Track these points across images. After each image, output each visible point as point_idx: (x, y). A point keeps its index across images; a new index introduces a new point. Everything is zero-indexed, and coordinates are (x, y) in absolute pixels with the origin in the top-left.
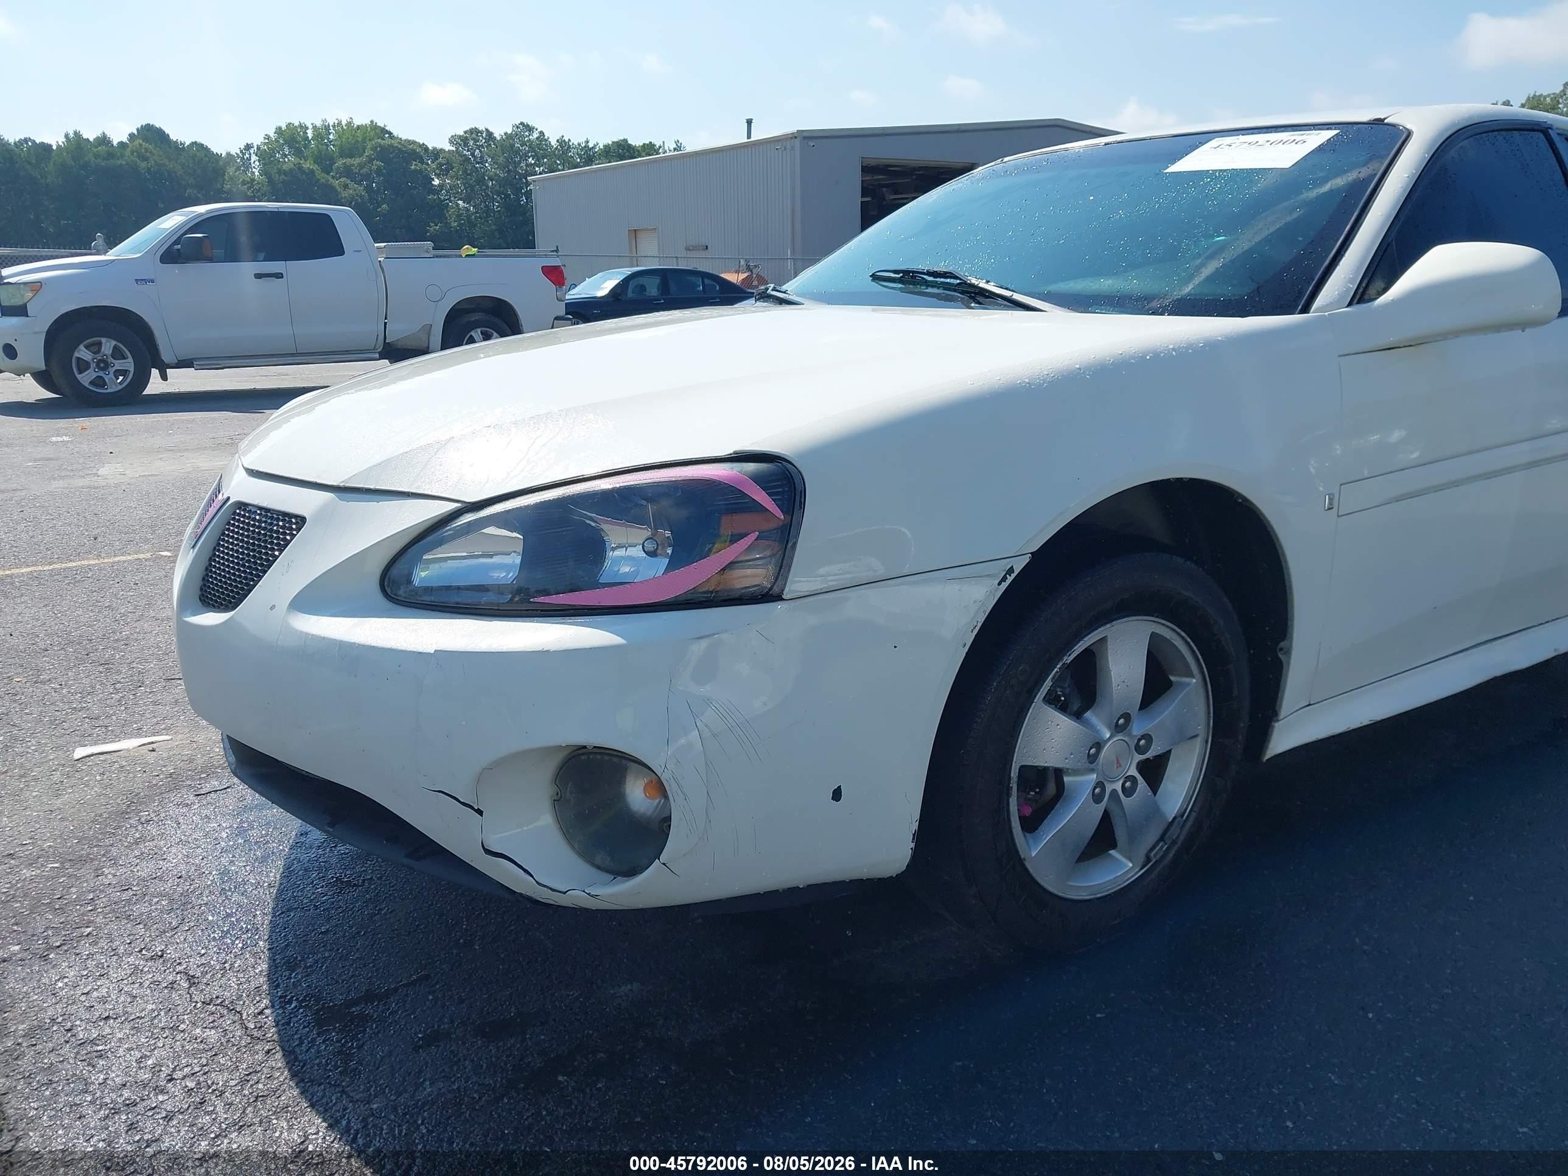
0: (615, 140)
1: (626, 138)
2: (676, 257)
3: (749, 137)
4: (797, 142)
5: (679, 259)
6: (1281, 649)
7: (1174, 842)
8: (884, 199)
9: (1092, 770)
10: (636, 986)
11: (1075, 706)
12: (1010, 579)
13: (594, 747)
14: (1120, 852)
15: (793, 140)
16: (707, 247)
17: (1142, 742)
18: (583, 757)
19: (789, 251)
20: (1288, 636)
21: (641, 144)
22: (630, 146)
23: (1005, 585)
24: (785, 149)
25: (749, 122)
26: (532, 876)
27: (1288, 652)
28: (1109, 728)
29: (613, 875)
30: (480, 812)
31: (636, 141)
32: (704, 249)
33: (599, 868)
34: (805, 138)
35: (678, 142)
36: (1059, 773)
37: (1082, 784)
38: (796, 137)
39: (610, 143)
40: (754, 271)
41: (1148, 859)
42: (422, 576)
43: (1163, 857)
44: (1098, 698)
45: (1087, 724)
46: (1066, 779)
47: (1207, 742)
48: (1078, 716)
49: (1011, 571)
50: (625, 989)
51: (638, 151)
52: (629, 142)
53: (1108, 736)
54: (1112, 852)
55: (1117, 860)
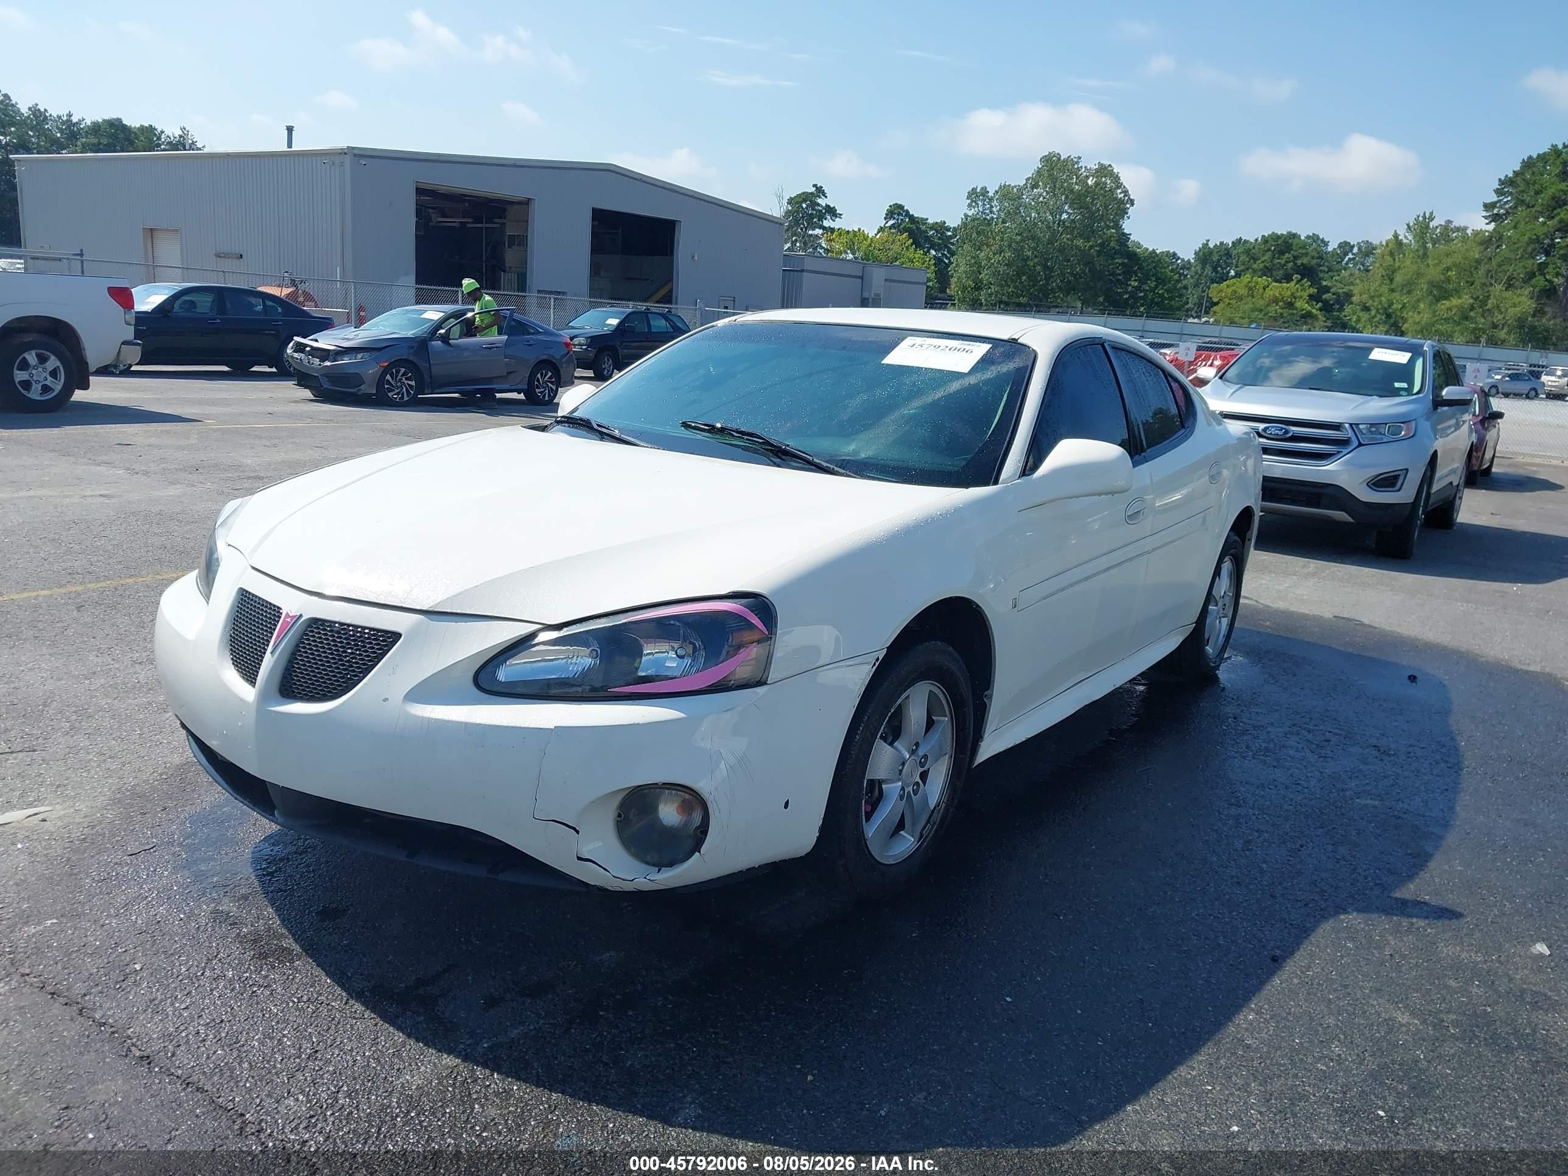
0: (107, 118)
1: (120, 117)
2: (223, 272)
3: (290, 145)
4: (347, 160)
5: (227, 274)
6: (986, 696)
7: (935, 823)
8: (430, 220)
9: (899, 780)
10: (613, 953)
11: (890, 740)
12: (877, 664)
13: (664, 784)
14: (906, 832)
15: (342, 156)
16: (241, 255)
17: (923, 760)
18: (645, 791)
19: (338, 268)
20: (991, 687)
21: (138, 126)
22: (125, 128)
23: (875, 668)
24: (333, 164)
25: (290, 130)
26: (608, 872)
27: (990, 697)
28: (909, 752)
29: (657, 866)
30: (578, 832)
31: (132, 121)
32: (237, 258)
33: (648, 863)
34: (355, 155)
35: (185, 129)
36: (880, 782)
37: (893, 789)
38: (346, 153)
39: (100, 120)
40: (301, 287)
41: (921, 835)
42: (502, 675)
43: (929, 833)
44: (903, 733)
45: (896, 749)
46: (883, 786)
47: (951, 757)
48: (891, 744)
49: (878, 658)
50: (606, 956)
51: (135, 133)
52: (124, 122)
53: (908, 757)
54: (902, 832)
55: (905, 837)
